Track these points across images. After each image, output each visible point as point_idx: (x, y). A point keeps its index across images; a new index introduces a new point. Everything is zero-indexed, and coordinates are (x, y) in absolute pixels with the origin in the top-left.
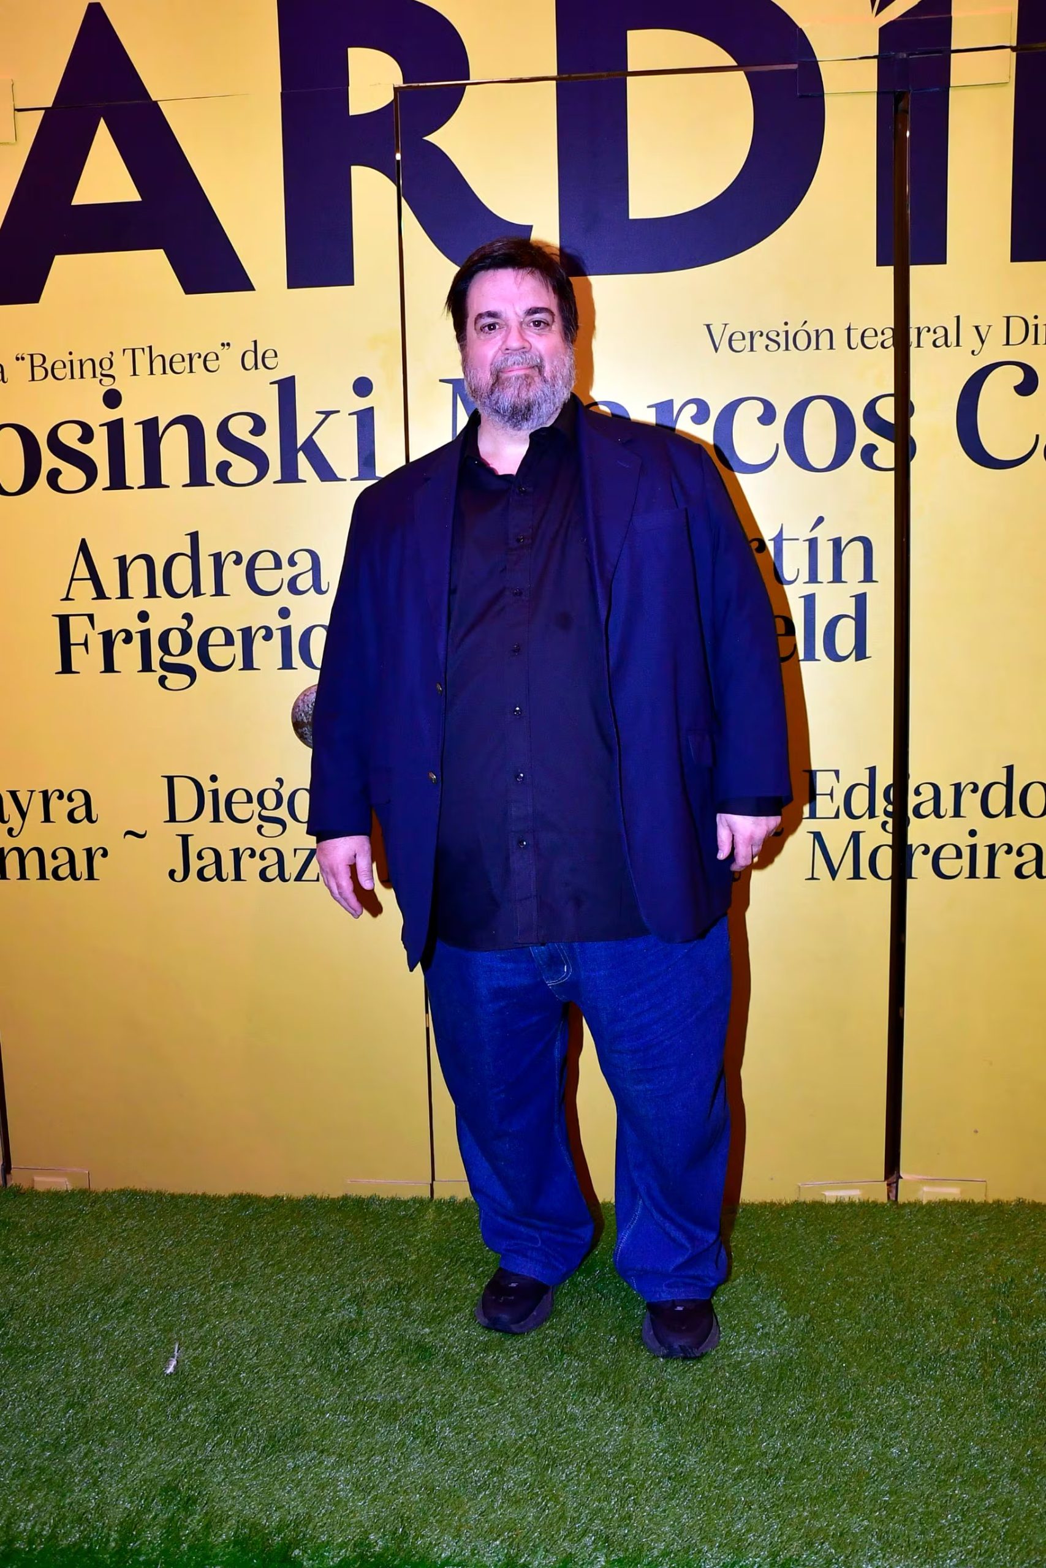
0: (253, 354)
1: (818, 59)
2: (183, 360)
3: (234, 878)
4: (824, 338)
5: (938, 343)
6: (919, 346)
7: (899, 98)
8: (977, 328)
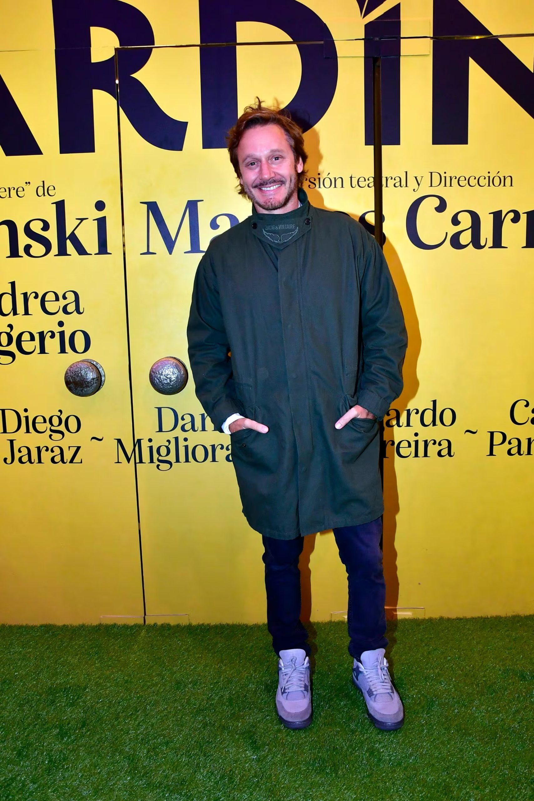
0: (42, 188)
1: (334, 39)
2: (6, 191)
3: (38, 462)
4: (339, 182)
5: (396, 185)
6: (387, 186)
7: (375, 60)
8: (416, 177)
